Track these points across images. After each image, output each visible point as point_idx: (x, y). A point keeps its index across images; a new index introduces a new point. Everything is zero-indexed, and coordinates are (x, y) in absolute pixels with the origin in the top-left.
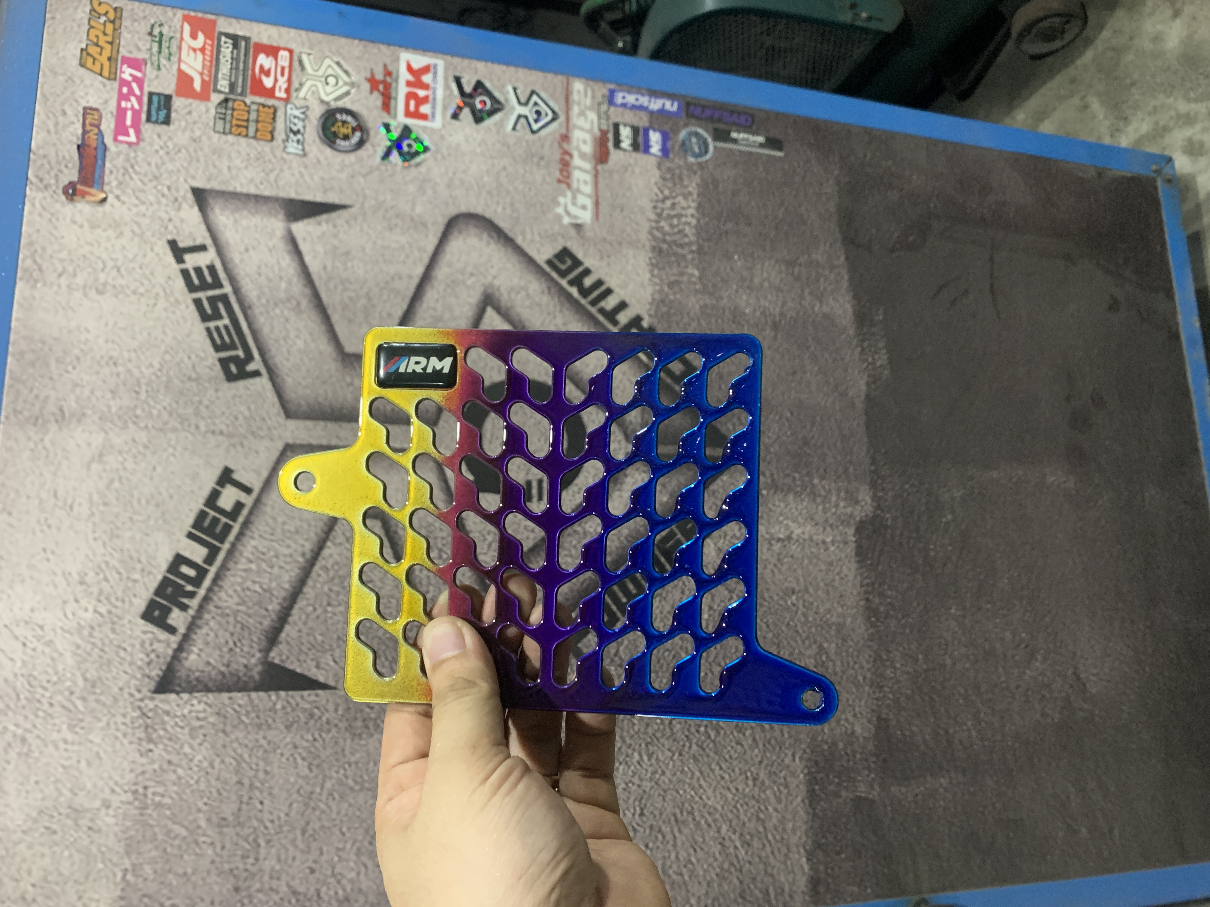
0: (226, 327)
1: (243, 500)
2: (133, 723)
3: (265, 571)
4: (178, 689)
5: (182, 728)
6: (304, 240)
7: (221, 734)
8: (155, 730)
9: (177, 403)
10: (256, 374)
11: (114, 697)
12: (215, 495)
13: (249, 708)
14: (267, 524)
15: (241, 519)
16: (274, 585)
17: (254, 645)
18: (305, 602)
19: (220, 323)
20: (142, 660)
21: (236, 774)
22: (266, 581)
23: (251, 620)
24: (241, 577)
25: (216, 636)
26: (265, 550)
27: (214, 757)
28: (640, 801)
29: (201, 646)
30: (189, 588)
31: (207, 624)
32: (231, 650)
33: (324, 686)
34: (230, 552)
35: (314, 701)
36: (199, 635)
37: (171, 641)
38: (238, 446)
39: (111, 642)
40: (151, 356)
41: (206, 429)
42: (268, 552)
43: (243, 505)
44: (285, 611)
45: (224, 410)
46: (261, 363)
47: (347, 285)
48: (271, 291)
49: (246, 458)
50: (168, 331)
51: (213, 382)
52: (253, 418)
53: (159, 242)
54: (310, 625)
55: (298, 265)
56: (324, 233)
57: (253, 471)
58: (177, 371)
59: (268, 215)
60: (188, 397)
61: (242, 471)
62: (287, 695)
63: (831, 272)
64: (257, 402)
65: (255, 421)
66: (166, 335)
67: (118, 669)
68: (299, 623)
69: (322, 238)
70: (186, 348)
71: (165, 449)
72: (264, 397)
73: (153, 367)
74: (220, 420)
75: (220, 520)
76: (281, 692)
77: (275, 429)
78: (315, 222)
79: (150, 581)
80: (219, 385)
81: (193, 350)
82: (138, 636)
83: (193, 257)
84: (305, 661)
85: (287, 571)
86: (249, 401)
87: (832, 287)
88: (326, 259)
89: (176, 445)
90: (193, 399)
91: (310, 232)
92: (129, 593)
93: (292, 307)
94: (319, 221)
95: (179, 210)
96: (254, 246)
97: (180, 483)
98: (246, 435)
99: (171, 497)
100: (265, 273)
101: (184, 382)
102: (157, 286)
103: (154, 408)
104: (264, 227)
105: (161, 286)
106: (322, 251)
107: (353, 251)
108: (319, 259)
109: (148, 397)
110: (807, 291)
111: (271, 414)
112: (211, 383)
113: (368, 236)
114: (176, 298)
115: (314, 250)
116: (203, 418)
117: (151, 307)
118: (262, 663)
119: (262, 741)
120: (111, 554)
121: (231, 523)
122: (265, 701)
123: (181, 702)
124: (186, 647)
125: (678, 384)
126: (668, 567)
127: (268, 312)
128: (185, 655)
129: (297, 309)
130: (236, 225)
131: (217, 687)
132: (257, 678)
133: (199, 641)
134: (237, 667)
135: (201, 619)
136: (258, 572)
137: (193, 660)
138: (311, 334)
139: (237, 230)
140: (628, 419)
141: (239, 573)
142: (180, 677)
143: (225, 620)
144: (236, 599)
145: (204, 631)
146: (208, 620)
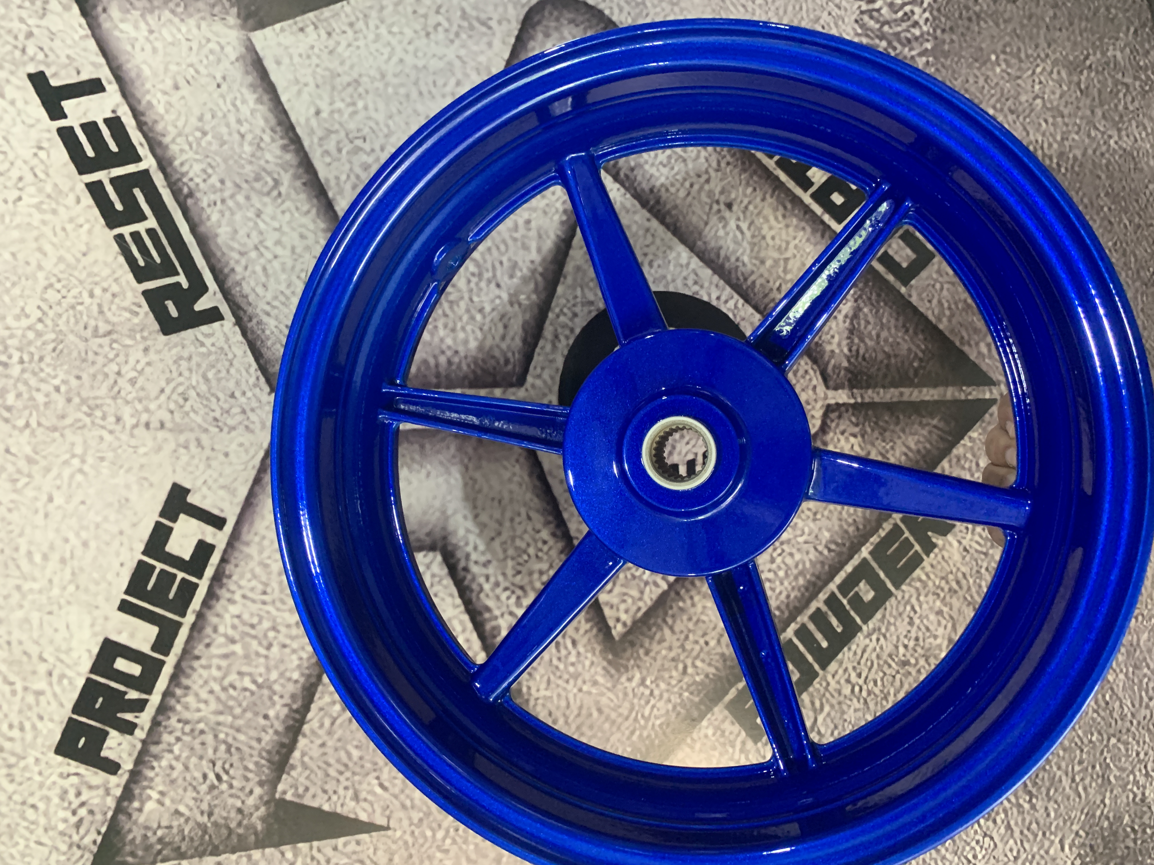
0: (151, 232)
1: (209, 540)
3: (258, 654)
4: (130, 859)
9: (79, 378)
10: (213, 315)
12: (160, 534)
14: (255, 576)
15: (209, 572)
16: (274, 675)
17: (250, 775)
19: (140, 227)
20: (65, 821)
22: (262, 670)
23: (242, 737)
24: (219, 668)
25: (187, 768)
26: (255, 620)
29: (161, 788)
30: (133, 695)
31: (171, 751)
33: (369, 827)
34: (196, 628)
35: (354, 853)
36: (157, 769)
37: (111, 785)
38: (193, 446)
39: (10, 798)
40: (21, 296)
41: (134, 421)
42: (260, 622)
43: (211, 548)
44: (297, 716)
45: (163, 384)
46: (219, 295)
47: (359, 143)
48: (225, 161)
49: (209, 466)
50: (48, 248)
51: (138, 336)
52: (213, 395)
53: (13, 79)
54: (339, 733)
55: (270, 110)
56: (312, 47)
57: (223, 487)
58: (72, 320)
59: (208, 16)
60: (98, 366)
61: (204, 490)
62: (311, 848)
63: (1136, 78)
64: (219, 366)
65: (218, 400)
66: (45, 254)
67: (27, 840)
68: (321, 732)
69: (309, 57)
70: (83, 276)
71: (66, 463)
72: (230, 356)
73: (27, 316)
74: (158, 402)
75: (175, 576)
76: (300, 845)
77: (253, 410)
78: (295, 28)
79: (64, 690)
80: (149, 343)
81: (97, 279)
82: (54, 783)
83: (79, 104)
84: (335, 792)
85: (294, 651)
86: (204, 366)
87: (1136, 104)
88: (320, 97)
89: (85, 453)
90: (106, 370)
91: (287, 48)
92: (29, 714)
93: (266, 190)
94: (300, 25)
95: (44, 15)
96: (189, 78)
97: (99, 519)
98: (205, 426)
99: (85, 544)
100: (213, 128)
101: (86, 340)
102: (19, 163)
103: (38, 390)
104: (204, 42)
105: (25, 162)
106: (310, 80)
107: (365, 79)
108: (305, 96)
109: (23, 371)
110: (1099, 112)
111: (244, 387)
112: (134, 338)
113: (389, 49)
114: (56, 185)
115: (297, 81)
116: (127, 402)
117: (10, 205)
118: (267, 803)
121: (194, 579)
122: (276, 862)
124: (137, 792)
125: (906, 283)
126: (889, 585)
127: (223, 201)
128: (136, 804)
129: (275, 193)
130: (152, 37)
131: (196, 849)
132: (259, 827)
133: (158, 780)
134: (225, 814)
135: (157, 743)
136: (247, 656)
137: (151, 812)
138: (302, 237)
139: (155, 50)
140: (828, 348)
141: (215, 661)
142: (134, 839)
143: (198, 741)
144: (213, 706)
145: (164, 763)
146: (169, 744)
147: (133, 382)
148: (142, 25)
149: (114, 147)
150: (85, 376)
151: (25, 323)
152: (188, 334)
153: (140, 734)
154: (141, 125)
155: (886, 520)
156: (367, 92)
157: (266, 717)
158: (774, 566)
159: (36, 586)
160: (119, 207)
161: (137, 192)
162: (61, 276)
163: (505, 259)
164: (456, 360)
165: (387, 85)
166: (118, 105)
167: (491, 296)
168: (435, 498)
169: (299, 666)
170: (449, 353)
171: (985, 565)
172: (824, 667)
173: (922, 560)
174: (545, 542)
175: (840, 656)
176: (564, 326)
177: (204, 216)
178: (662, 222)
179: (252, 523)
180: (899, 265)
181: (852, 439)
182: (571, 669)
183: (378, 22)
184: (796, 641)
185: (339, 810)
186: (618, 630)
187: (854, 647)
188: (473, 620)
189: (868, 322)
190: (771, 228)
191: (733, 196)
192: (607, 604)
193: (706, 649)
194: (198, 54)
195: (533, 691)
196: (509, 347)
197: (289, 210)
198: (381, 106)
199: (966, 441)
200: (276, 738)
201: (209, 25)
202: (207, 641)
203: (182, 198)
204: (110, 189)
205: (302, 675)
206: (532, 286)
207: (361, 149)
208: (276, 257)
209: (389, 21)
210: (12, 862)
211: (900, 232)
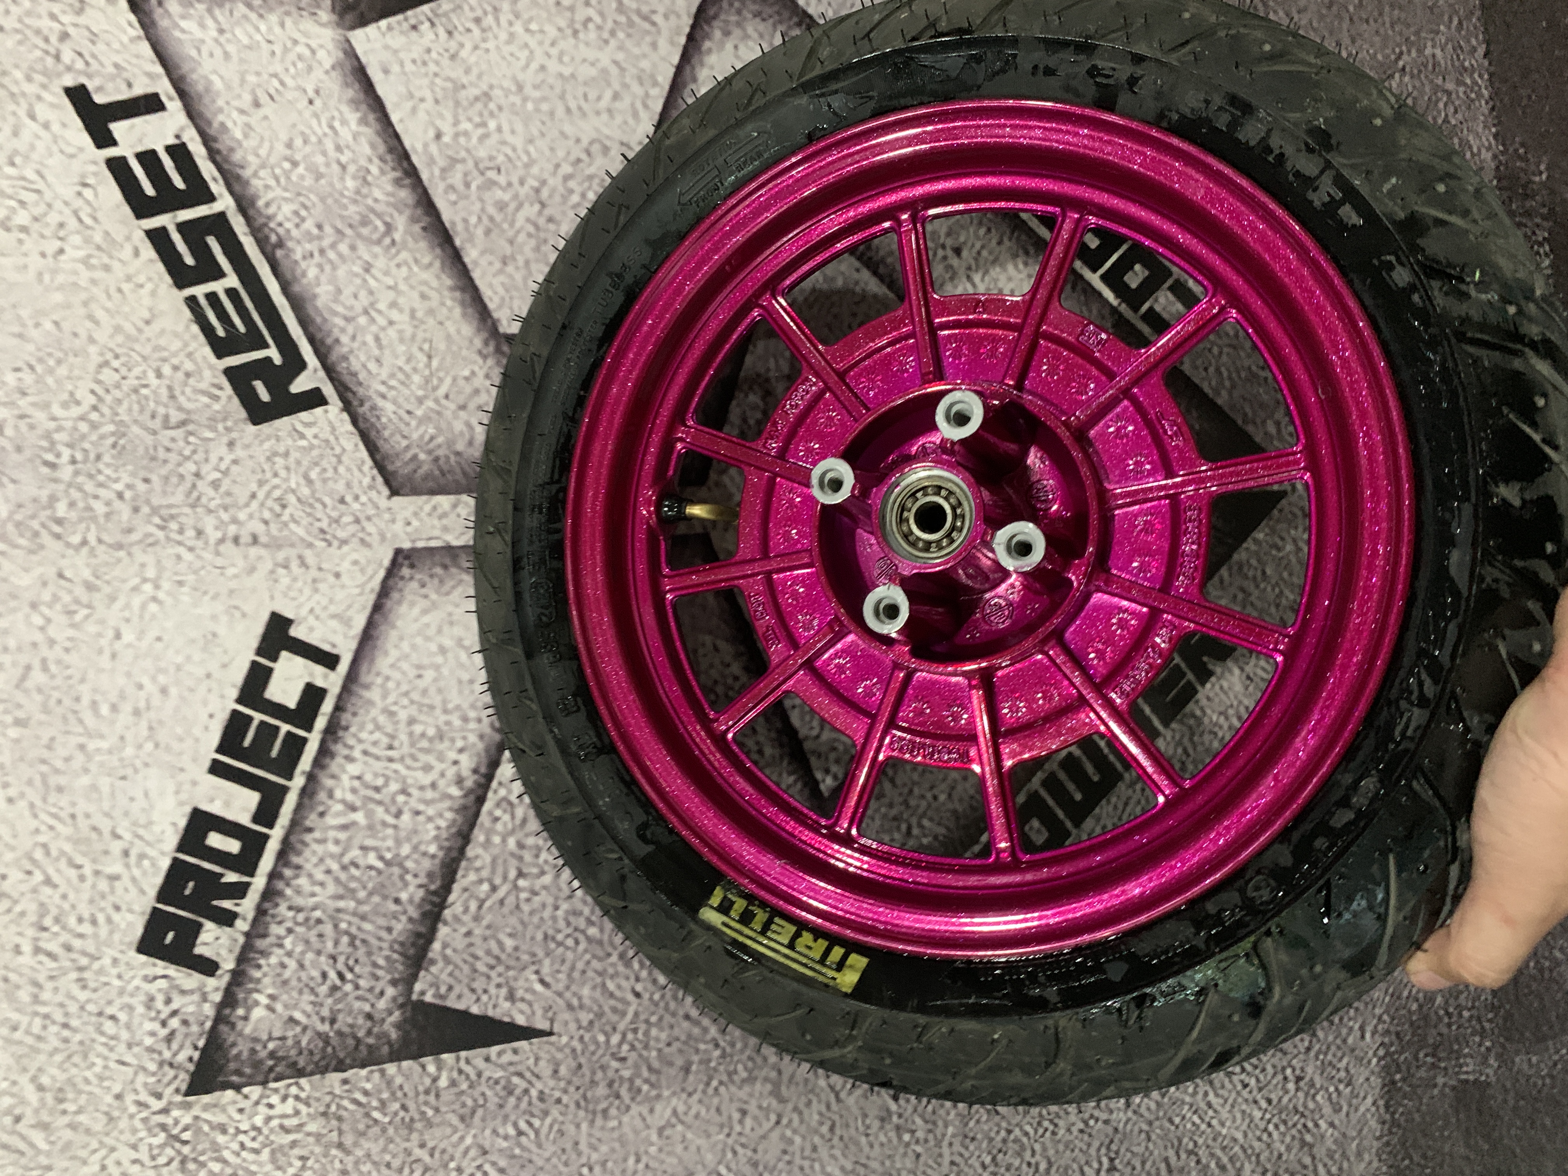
0: (231, 293)
1: (319, 683)
2: (153, 1158)
3: (384, 824)
4: (235, 1079)
5: (256, 1151)
7: (334, 1152)
8: (203, 1165)
10: (314, 399)
11: (107, 1114)
12: (258, 677)
13: (385, 1095)
14: (378, 727)
15: (321, 723)
17: (380, 973)
18: (472, 877)
19: (217, 287)
20: (153, 1034)
22: (390, 843)
23: (367, 926)
24: (337, 842)
25: (302, 966)
26: (380, 782)
28: (1108, 1148)
29: (270, 991)
30: (231, 877)
31: (281, 946)
32: (334, 989)
33: (528, 1033)
34: (307, 792)
35: (511, 1064)
36: (265, 969)
37: (208, 989)
38: (294, 565)
39: (82, 1008)
40: (69, 378)
41: (219, 535)
42: (386, 784)
43: (323, 693)
44: (436, 899)
45: (254, 487)
46: (322, 373)
47: (492, 174)
48: (323, 200)
49: (316, 590)
50: (100, 314)
51: (220, 427)
52: (319, 500)
53: (45, 95)
54: (487, 919)
55: (378, 133)
56: (429, 51)
57: (334, 616)
58: (136, 407)
59: (293, 10)
60: (170, 466)
61: (311, 620)
62: (458, 1059)
63: (1459, 83)
64: (324, 463)
65: (325, 506)
66: (97, 323)
67: (106, 1058)
68: (466, 918)
69: (425, 63)
70: (147, 350)
71: (135, 589)
72: (338, 450)
73: (78, 403)
74: (248, 510)
75: (277, 729)
76: (445, 1056)
77: (369, 519)
78: (406, 26)
79: (145, 873)
80: (234, 435)
81: (165, 354)
82: (138, 988)
83: (132, 127)
84: (485, 991)
85: (430, 819)
86: (305, 463)
88: (441, 116)
89: (159, 577)
90: (181, 470)
91: (396, 52)
92: (103, 904)
93: (375, 237)
94: (413, 21)
95: (82, 9)
96: (272, 91)
97: (179, 659)
98: (310, 539)
99: (164, 691)
100: (305, 157)
102: (58, 205)
103: (96, 497)
104: (289, 44)
105: (66, 203)
106: (428, 95)
107: (497, 93)
108: (422, 115)
109: (77, 473)
111: (357, 490)
112: (214, 429)
113: (526, 53)
114: (107, 233)
115: (411, 96)
116: (210, 511)
117: (50, 259)
118: (402, 1006)
119: (418, 1153)
120: (51, 828)
121: (301, 733)
122: (416, 1077)
123: (246, 1104)
124: (241, 996)
126: (1156, 723)
127: (322, 252)
128: (240, 1012)
129: (387, 241)
130: (222, 39)
131: (317, 1064)
132: (394, 1036)
133: (267, 981)
134: (350, 1020)
135: (264, 936)
136: (371, 827)
137: (260, 1020)
138: (424, 297)
139: (227, 55)
141: (332, 834)
142: (238, 1056)
143: (314, 932)
144: (331, 889)
145: (273, 960)
146: (279, 937)
147: (215, 485)
148: (210, 22)
149: (179, 183)
150: (154, 478)
151: (75, 411)
152: (284, 423)
153: (242, 925)
154: (213, 154)
156: (500, 108)
157: (397, 901)
159: (104, 745)
160: (189, 260)
161: (212, 242)
162: (119, 351)
165: (525, 100)
166: (182, 129)
169: (436, 838)
172: (1077, 824)
173: (1196, 692)
175: (1097, 810)
177: (298, 272)
179: (372, 661)
183: (511, 17)
184: (1043, 793)
185: (490, 1013)
186: (827, 785)
187: (1114, 800)
192: (813, 752)
194: (282, 60)
197: (406, 263)
198: (519, 127)
200: (410, 926)
201: (295, 23)
202: (321, 809)
203: (269, 249)
204: (176, 238)
205: (441, 848)
207: (494, 183)
209: (526, 16)
210: (88, 1088)
211: (1170, 282)
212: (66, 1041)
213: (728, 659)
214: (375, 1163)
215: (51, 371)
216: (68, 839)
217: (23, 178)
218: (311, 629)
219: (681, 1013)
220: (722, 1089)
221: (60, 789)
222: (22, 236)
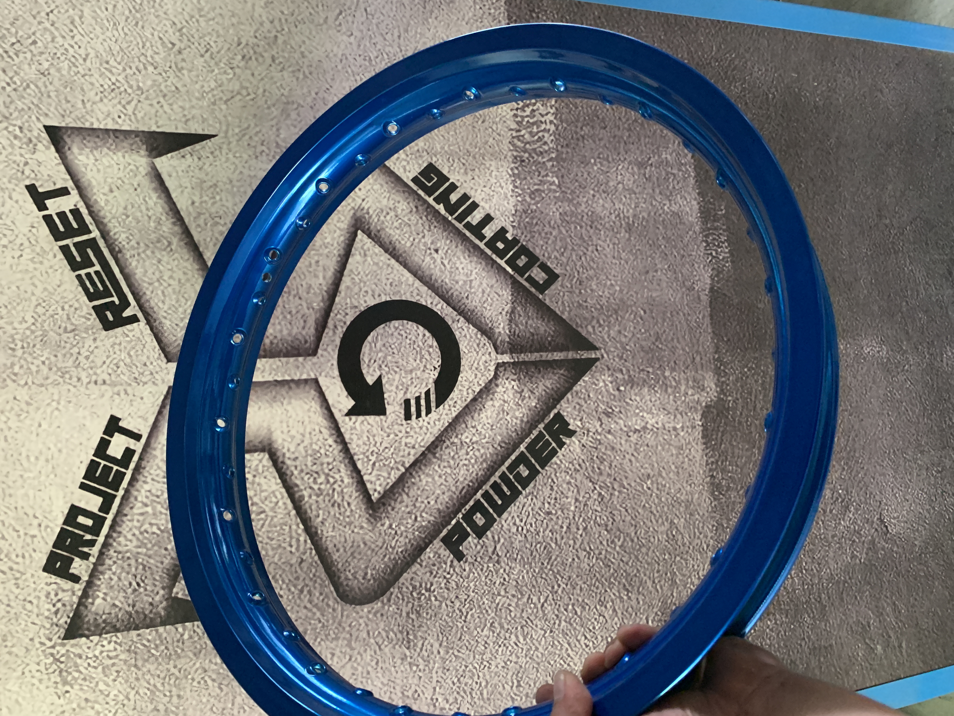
0: (97, 273)
1: (132, 447)
2: (47, 669)
4: (86, 632)
5: (95, 668)
6: (170, 176)
7: (133, 669)
8: (70, 673)
9: (56, 356)
10: (134, 319)
11: (26, 648)
12: (104, 444)
13: (158, 642)
15: (132, 465)
19: (91, 270)
20: (49, 610)
21: (151, 703)
23: (152, 561)
24: (138, 521)
25: (120, 579)
27: (129, 690)
29: (105, 591)
30: (88, 537)
34: (125, 498)
37: (76, 589)
38: (122, 394)
39: (17, 597)
40: (22, 311)
41: (88, 380)
43: (134, 452)
45: (105, 359)
47: (217, 219)
48: (140, 232)
49: (132, 405)
50: (37, 283)
51: (90, 332)
52: (134, 364)
53: (17, 188)
56: (189, 166)
57: (140, 417)
58: (52, 324)
60: (67, 349)
61: (129, 418)
62: (193, 626)
63: (679, 170)
64: (137, 348)
65: (137, 367)
66: (36, 287)
67: (26, 621)
69: (187, 172)
70: (58, 299)
71: (48, 404)
72: (144, 342)
73: (26, 322)
74: (101, 369)
75: (112, 468)
76: (187, 624)
77: (157, 373)
78: (179, 156)
79: (48, 535)
80: (96, 335)
81: (66, 300)
82: (42, 588)
83: (55, 202)
86: (128, 348)
87: (680, 185)
88: (194, 194)
89: (59, 399)
90: (71, 351)
91: (175, 167)
92: (28, 548)
94: (182, 154)
95: (34, 152)
96: (119, 186)
97: (68, 436)
98: (129, 382)
99: (60, 451)
100: (133, 213)
101: (60, 335)
102: (21, 236)
103: (32, 363)
105: (24, 235)
106: (189, 185)
107: (220, 184)
108: (185, 194)
109: (24, 353)
110: (657, 191)
111: (152, 359)
112: (88, 333)
113: (234, 166)
114: (42, 248)
115: (181, 186)
116: (84, 370)
117: (16, 259)
119: (173, 670)
120: (6, 513)
121: (123, 470)
122: (173, 634)
123: (91, 645)
124: (90, 593)
125: (542, 293)
126: (538, 467)
127: (139, 254)
128: (90, 600)
129: (169, 249)
130: (97, 163)
131: (125, 626)
132: (163, 614)
133: (103, 586)
134: (142, 606)
135: (103, 564)
136: (154, 514)
137: (99, 605)
138: (185, 273)
139: (99, 171)
140: (497, 331)
141: (136, 517)
142: (88, 622)
143: (126, 564)
144: (135, 543)
145: (106, 576)
146: (110, 565)
147: (87, 358)
148: (91, 156)
149: (75, 226)
150: (59, 355)
151: (25, 325)
152: (119, 330)
153: (92, 560)
154: (91, 213)
155: (534, 429)
156: (222, 191)
158: (468, 457)
159: (31, 475)
160: (78, 259)
161: (89, 251)
162: (45, 299)
163: (304, 283)
164: (275, 341)
165: (233, 187)
167: (296, 304)
168: (264, 421)
170: (271, 338)
171: (596, 455)
172: (499, 516)
173: (557, 452)
174: (330, 446)
175: (509, 509)
176: (340, 321)
177: (128, 264)
178: (397, 261)
179: (157, 437)
180: (537, 282)
181: (513, 383)
182: (347, 520)
183: (227, 151)
184: (482, 500)
186: (375, 497)
187: (517, 504)
188: (288, 491)
189: (520, 316)
190: (461, 263)
191: (439, 245)
192: (368, 481)
193: (429, 506)
194: (123, 172)
195: (325, 533)
196: (307, 333)
197: (177, 259)
198: (231, 198)
199: (581, 382)
200: (172, 561)
201: (130, 156)
202: (131, 505)
203: (115, 254)
204: (73, 249)
206: (320, 298)
207: (218, 223)
208: (169, 285)
209: (234, 150)
210: (18, 635)
211: (538, 263)
212: (8, 612)
213: (326, 437)
214: (152, 675)
215: (14, 308)
216: (14, 518)
217: (5, 224)
218: (129, 423)
219: (302, 605)
220: (322, 643)
221: (10, 495)
222: (4, 249)
